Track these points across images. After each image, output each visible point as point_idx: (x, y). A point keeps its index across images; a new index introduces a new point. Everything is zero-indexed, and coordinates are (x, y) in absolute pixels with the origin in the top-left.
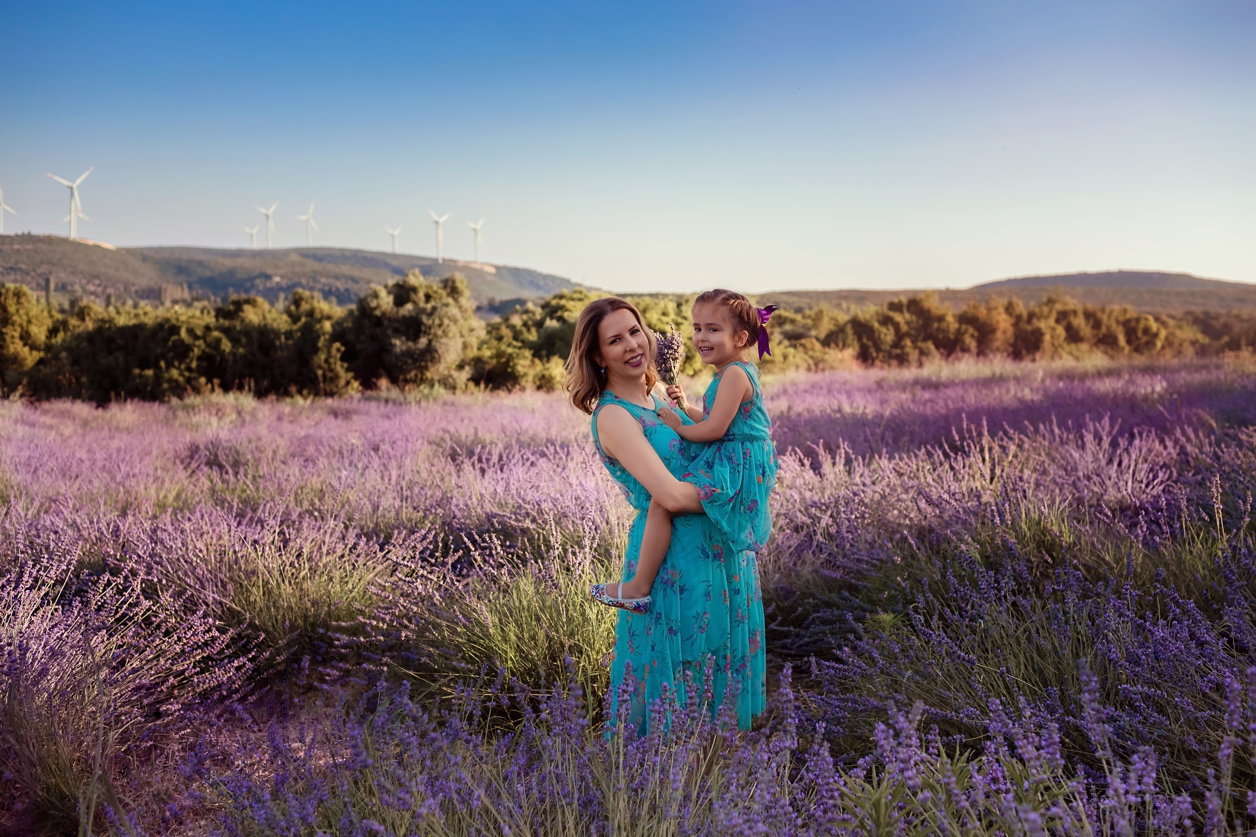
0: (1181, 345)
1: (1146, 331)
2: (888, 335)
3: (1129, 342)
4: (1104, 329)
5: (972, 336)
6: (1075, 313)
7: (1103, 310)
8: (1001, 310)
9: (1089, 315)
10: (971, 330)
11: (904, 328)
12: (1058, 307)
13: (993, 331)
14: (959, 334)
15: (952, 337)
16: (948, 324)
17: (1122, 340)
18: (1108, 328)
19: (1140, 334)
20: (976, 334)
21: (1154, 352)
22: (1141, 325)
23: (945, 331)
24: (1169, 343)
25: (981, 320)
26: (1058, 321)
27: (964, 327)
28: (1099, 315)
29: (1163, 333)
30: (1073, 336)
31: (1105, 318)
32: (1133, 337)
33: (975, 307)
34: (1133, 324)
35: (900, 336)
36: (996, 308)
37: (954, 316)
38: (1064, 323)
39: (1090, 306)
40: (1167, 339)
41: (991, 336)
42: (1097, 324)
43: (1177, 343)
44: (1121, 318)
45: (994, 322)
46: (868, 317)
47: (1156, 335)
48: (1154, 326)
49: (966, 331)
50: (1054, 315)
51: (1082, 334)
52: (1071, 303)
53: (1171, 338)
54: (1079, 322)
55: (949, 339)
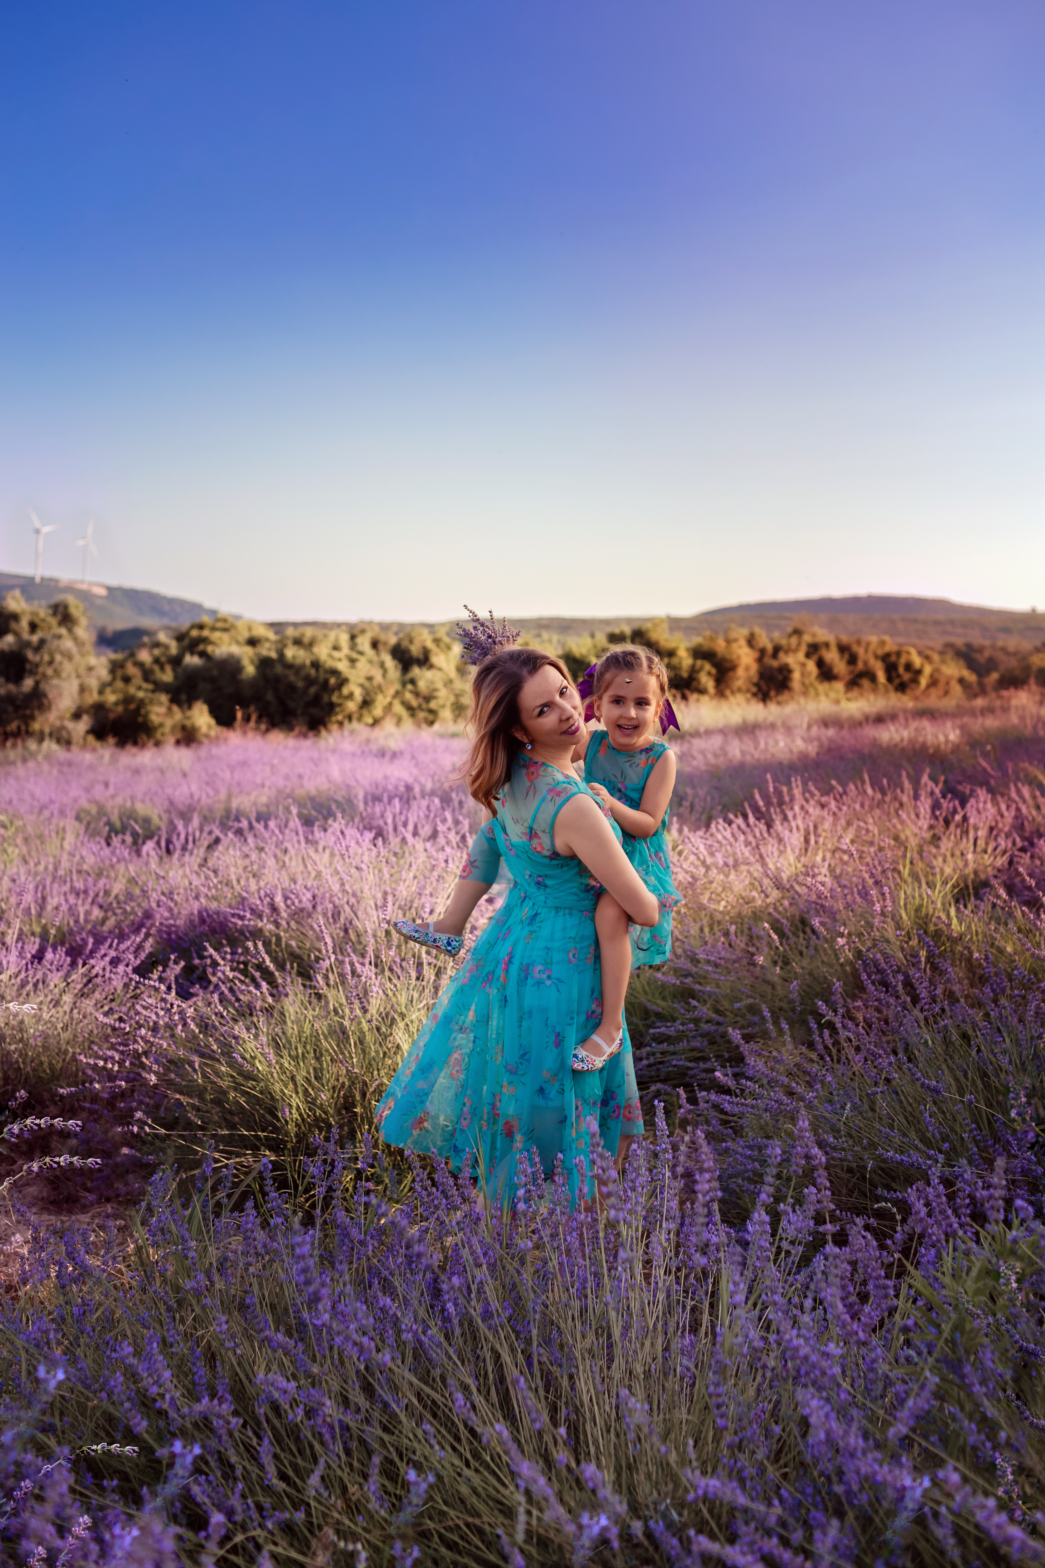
0: (948, 683)
1: (908, 667)
3: (890, 679)
4: (860, 666)
5: (709, 674)
6: (827, 645)
7: (859, 642)
8: (743, 642)
9: (843, 649)
10: (708, 667)
12: (807, 638)
13: (733, 668)
14: (694, 671)
15: (685, 675)
16: (681, 659)
17: (881, 677)
18: (866, 663)
19: (901, 670)
20: (714, 671)
21: (918, 692)
22: (903, 660)
23: (680, 667)
24: (933, 683)
25: (720, 655)
26: (808, 655)
27: (699, 663)
28: (855, 648)
29: (928, 670)
30: (826, 674)
31: (860, 651)
32: (894, 674)
33: (712, 639)
34: (893, 658)
36: (736, 640)
37: (688, 650)
38: (815, 657)
39: (845, 639)
40: (931, 676)
41: (731, 674)
42: (852, 660)
43: (943, 681)
44: (880, 652)
45: (734, 657)
46: (584, 651)
47: (919, 672)
48: (917, 661)
49: (701, 669)
50: (804, 649)
51: (836, 670)
52: (822, 634)
53: (936, 675)
54: (832, 656)
55: (681, 678)
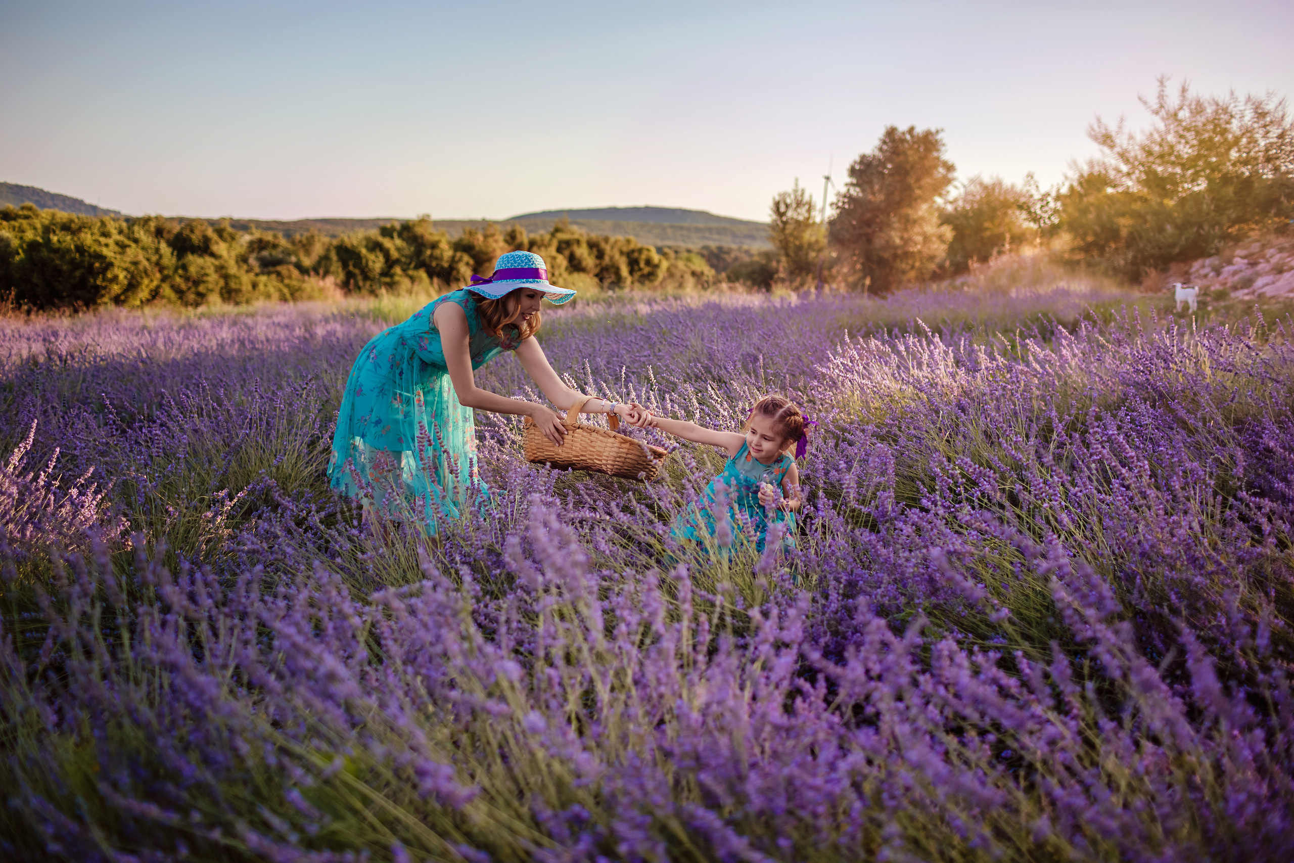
0: (682, 277)
1: (648, 262)
2: (376, 263)
3: (631, 272)
4: (607, 260)
5: (467, 264)
6: (578, 242)
7: (606, 240)
8: (500, 238)
9: (593, 245)
10: (466, 258)
11: (395, 254)
12: (561, 236)
13: (490, 259)
14: (453, 261)
15: (446, 265)
16: (442, 250)
17: (625, 271)
18: (612, 258)
19: (642, 265)
20: (472, 262)
21: (657, 283)
22: (644, 256)
23: (439, 259)
24: (670, 274)
25: (477, 248)
26: (559, 250)
27: (459, 254)
28: (603, 245)
29: (665, 264)
30: (575, 265)
31: (607, 248)
32: (636, 268)
33: (471, 233)
34: (636, 255)
35: (390, 263)
36: (493, 235)
37: (449, 243)
38: (567, 253)
39: (594, 235)
40: (669, 269)
41: (487, 265)
42: (600, 255)
43: (678, 274)
44: (625, 249)
45: (490, 249)
46: (355, 242)
47: (657, 266)
48: (656, 258)
49: (460, 260)
50: (555, 243)
51: (584, 264)
52: (577, 231)
53: (673, 270)
54: (582, 252)
55: (442, 268)
